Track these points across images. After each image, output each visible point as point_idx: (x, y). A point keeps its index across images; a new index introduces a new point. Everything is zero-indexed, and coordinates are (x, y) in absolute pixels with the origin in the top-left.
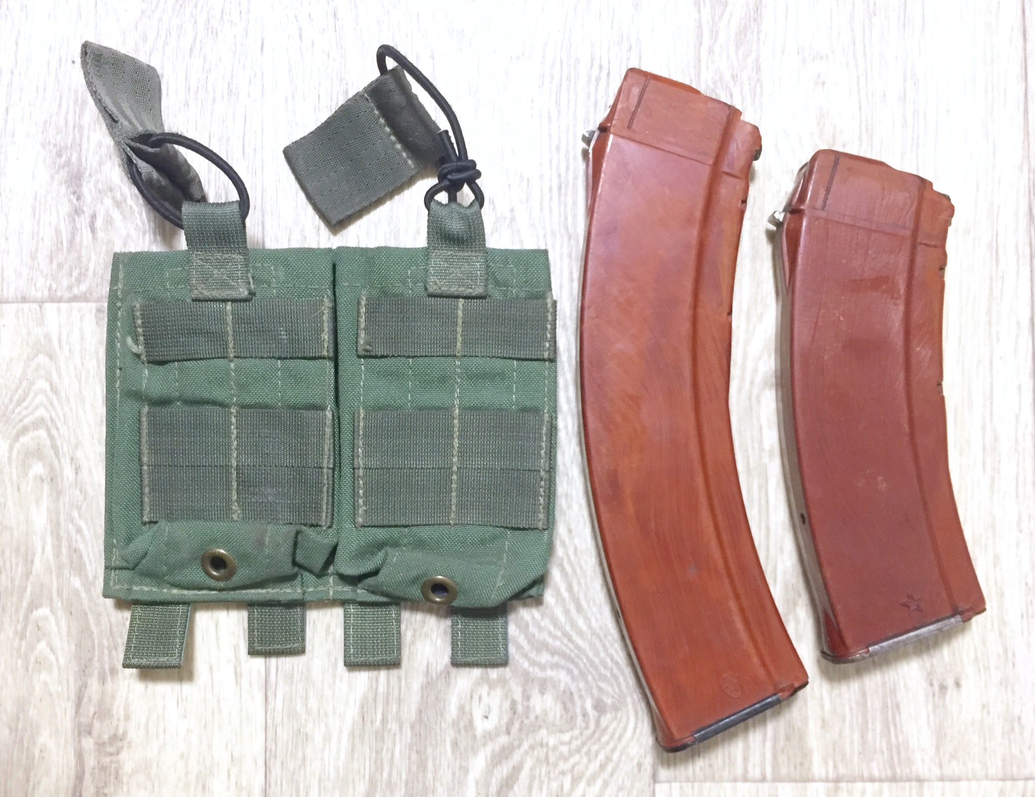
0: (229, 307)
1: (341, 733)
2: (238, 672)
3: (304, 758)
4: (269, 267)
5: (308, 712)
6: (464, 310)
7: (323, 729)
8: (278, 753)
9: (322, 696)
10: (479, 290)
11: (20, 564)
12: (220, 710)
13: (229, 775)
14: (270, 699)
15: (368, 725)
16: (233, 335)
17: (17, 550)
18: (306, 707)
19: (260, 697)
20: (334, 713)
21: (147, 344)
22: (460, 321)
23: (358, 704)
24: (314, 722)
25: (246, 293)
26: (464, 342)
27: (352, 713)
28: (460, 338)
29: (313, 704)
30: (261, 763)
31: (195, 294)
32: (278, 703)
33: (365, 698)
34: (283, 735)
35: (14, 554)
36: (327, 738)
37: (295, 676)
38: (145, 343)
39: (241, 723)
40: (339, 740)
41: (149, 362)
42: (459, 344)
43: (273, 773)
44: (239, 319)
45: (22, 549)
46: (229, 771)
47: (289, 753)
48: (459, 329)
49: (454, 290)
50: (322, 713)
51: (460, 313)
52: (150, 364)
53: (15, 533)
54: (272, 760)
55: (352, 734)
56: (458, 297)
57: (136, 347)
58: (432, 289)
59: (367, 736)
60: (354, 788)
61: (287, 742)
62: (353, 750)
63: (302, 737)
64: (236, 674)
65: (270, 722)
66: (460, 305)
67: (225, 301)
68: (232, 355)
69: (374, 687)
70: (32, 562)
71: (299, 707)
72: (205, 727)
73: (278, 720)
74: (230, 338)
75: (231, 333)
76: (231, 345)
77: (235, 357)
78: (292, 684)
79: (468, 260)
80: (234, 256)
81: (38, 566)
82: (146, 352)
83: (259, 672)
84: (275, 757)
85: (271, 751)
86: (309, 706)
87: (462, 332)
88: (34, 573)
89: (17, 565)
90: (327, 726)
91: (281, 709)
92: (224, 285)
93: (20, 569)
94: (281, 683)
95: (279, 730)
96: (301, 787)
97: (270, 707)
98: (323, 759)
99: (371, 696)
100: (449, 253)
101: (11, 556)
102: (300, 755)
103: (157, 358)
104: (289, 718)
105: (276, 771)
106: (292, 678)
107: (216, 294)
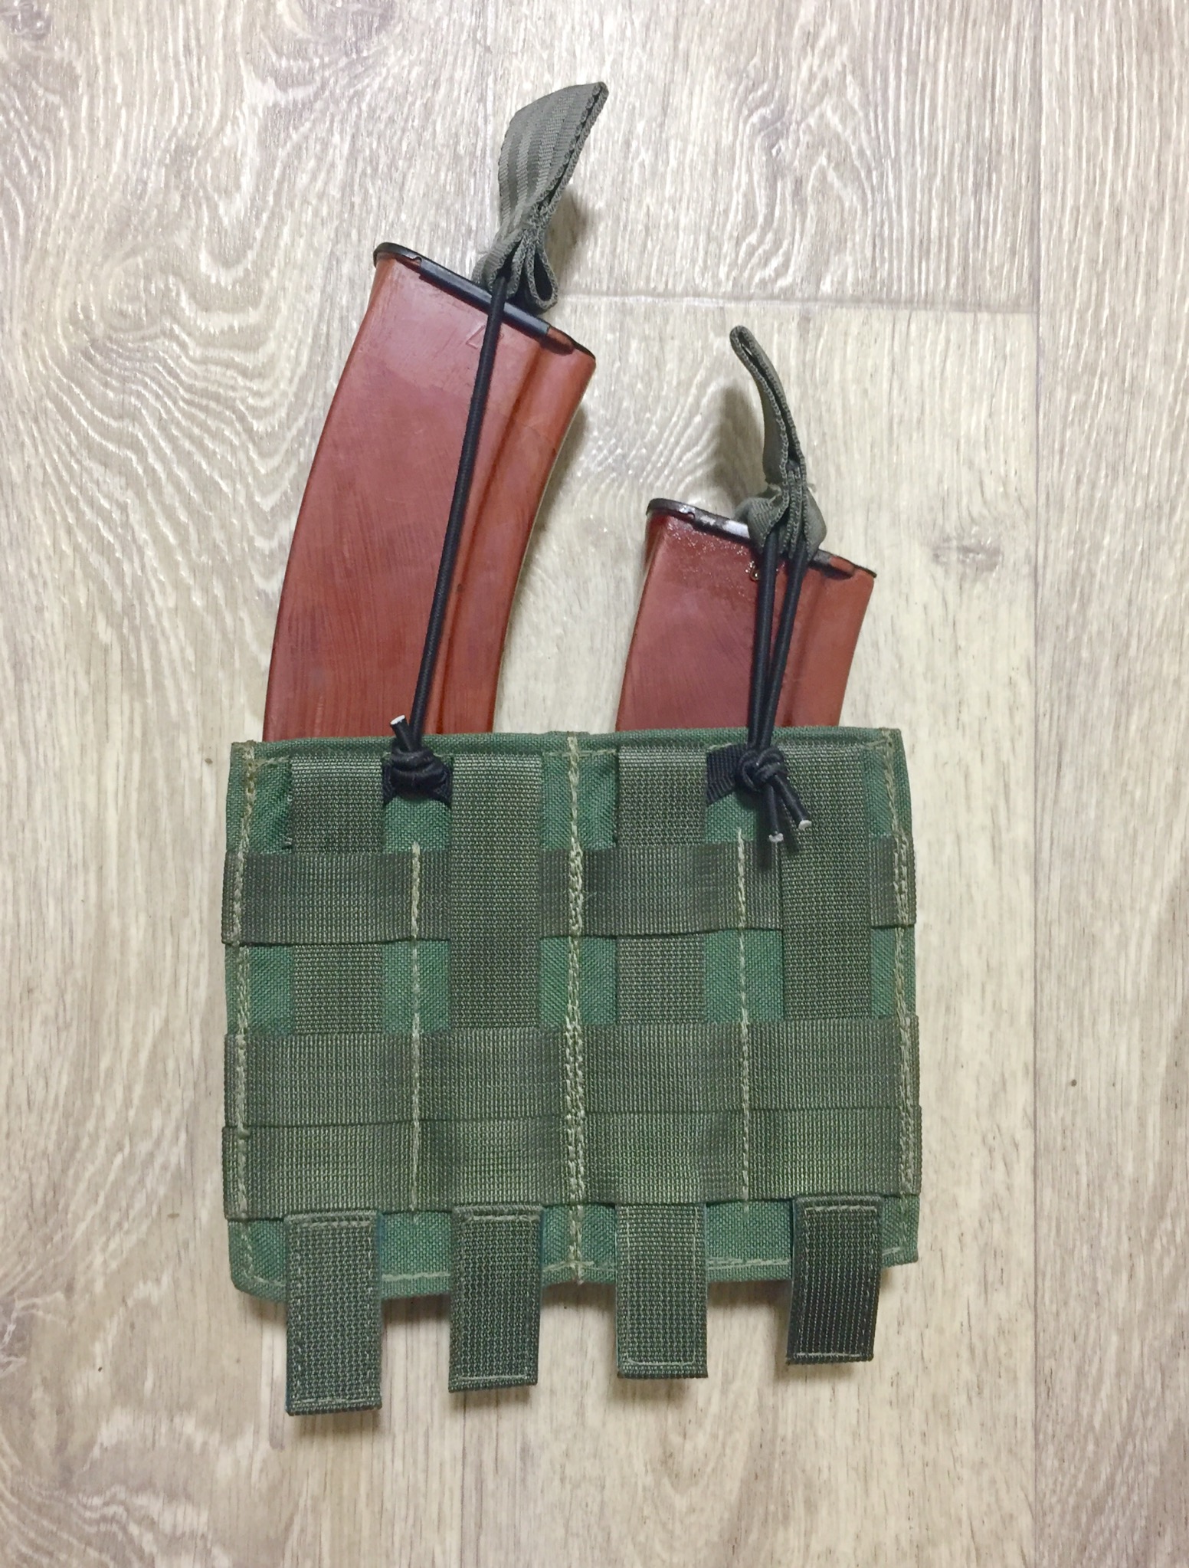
1: (1142, 935)
2: (997, 845)
3: (1090, 970)
5: (1096, 905)
7: (1117, 930)
8: (1053, 963)
9: (1115, 883)
12: (971, 897)
13: (984, 993)
14: (1042, 884)
15: (1181, 925)
18: (1093, 898)
19: (1026, 881)
20: (1132, 908)
23: (1166, 895)
24: (1104, 920)
27: (1157, 910)
29: (1104, 894)
30: (1029, 974)
32: (1053, 890)
33: (1176, 887)
34: (1061, 937)
36: (1122, 943)
37: (1077, 853)
39: (1001, 916)
40: (1140, 946)
46: (984, 986)
47: (1068, 963)
50: (1115, 906)
54: (1045, 972)
55: (1158, 938)
59: (1179, 941)
60: (1161, 1015)
61: (1067, 947)
62: (1159, 960)
63: (1087, 941)
64: (994, 847)
65: (1041, 917)
71: (1083, 898)
72: (950, 922)
73: (1054, 915)
78: (1072, 863)
83: (1026, 845)
84: (1049, 968)
85: (1043, 958)
86: (1097, 895)
90: (1122, 925)
91: (1056, 899)
94: (1057, 862)
95: (1055, 929)
96: (1086, 1012)
97: (1041, 896)
98: (1116, 973)
102: (1084, 964)
104: (1068, 912)
105: (1051, 987)
106: (1072, 856)
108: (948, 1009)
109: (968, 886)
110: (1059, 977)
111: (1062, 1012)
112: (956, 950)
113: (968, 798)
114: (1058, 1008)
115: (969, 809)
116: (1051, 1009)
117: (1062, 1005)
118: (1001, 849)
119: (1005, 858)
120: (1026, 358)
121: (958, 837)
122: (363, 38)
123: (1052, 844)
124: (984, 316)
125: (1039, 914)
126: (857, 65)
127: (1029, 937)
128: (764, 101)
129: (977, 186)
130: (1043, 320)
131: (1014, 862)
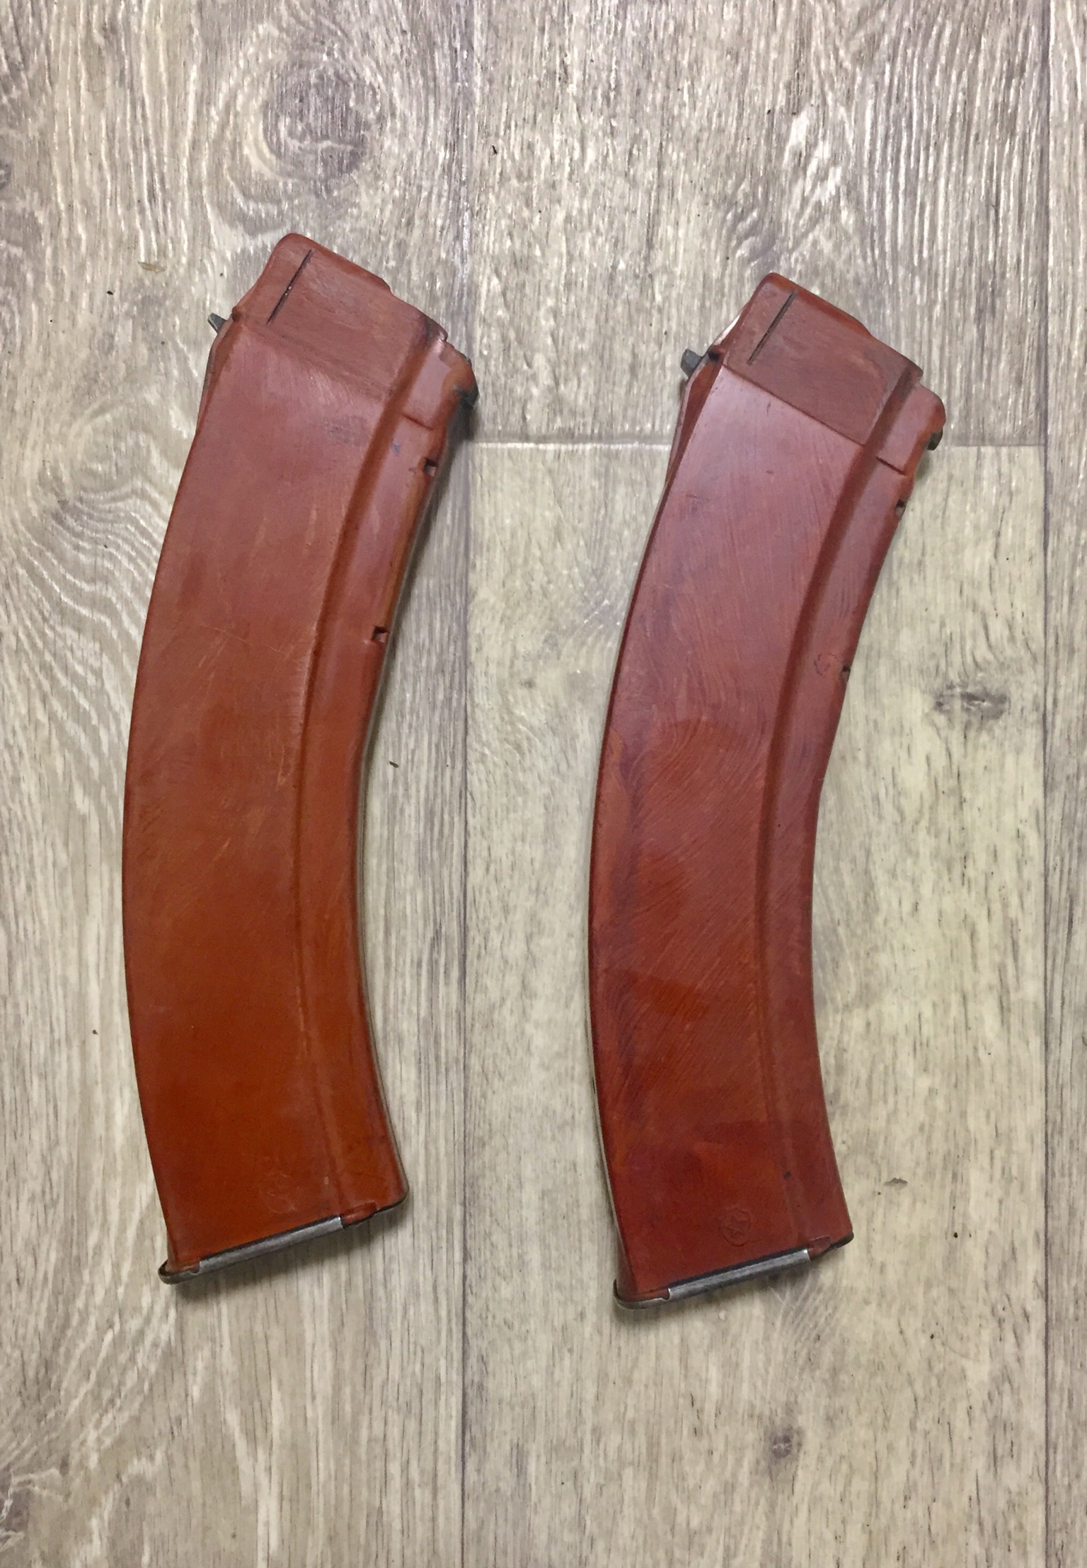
108: (955, 1176)
109: (976, 1049)
110: (1071, 1142)
111: (1074, 1178)
112: (963, 1115)
113: (974, 956)
114: (1070, 1175)
115: (975, 968)
116: (1063, 1175)
117: (1075, 1171)
118: (1009, 1010)
119: (1014, 1020)
120: (1035, 492)
121: (964, 998)
122: (333, 176)
123: (1063, 1003)
124: (988, 451)
126: (851, 187)
127: (1040, 1102)
128: (753, 230)
129: (980, 312)
130: (1052, 453)
131: (1023, 1023)
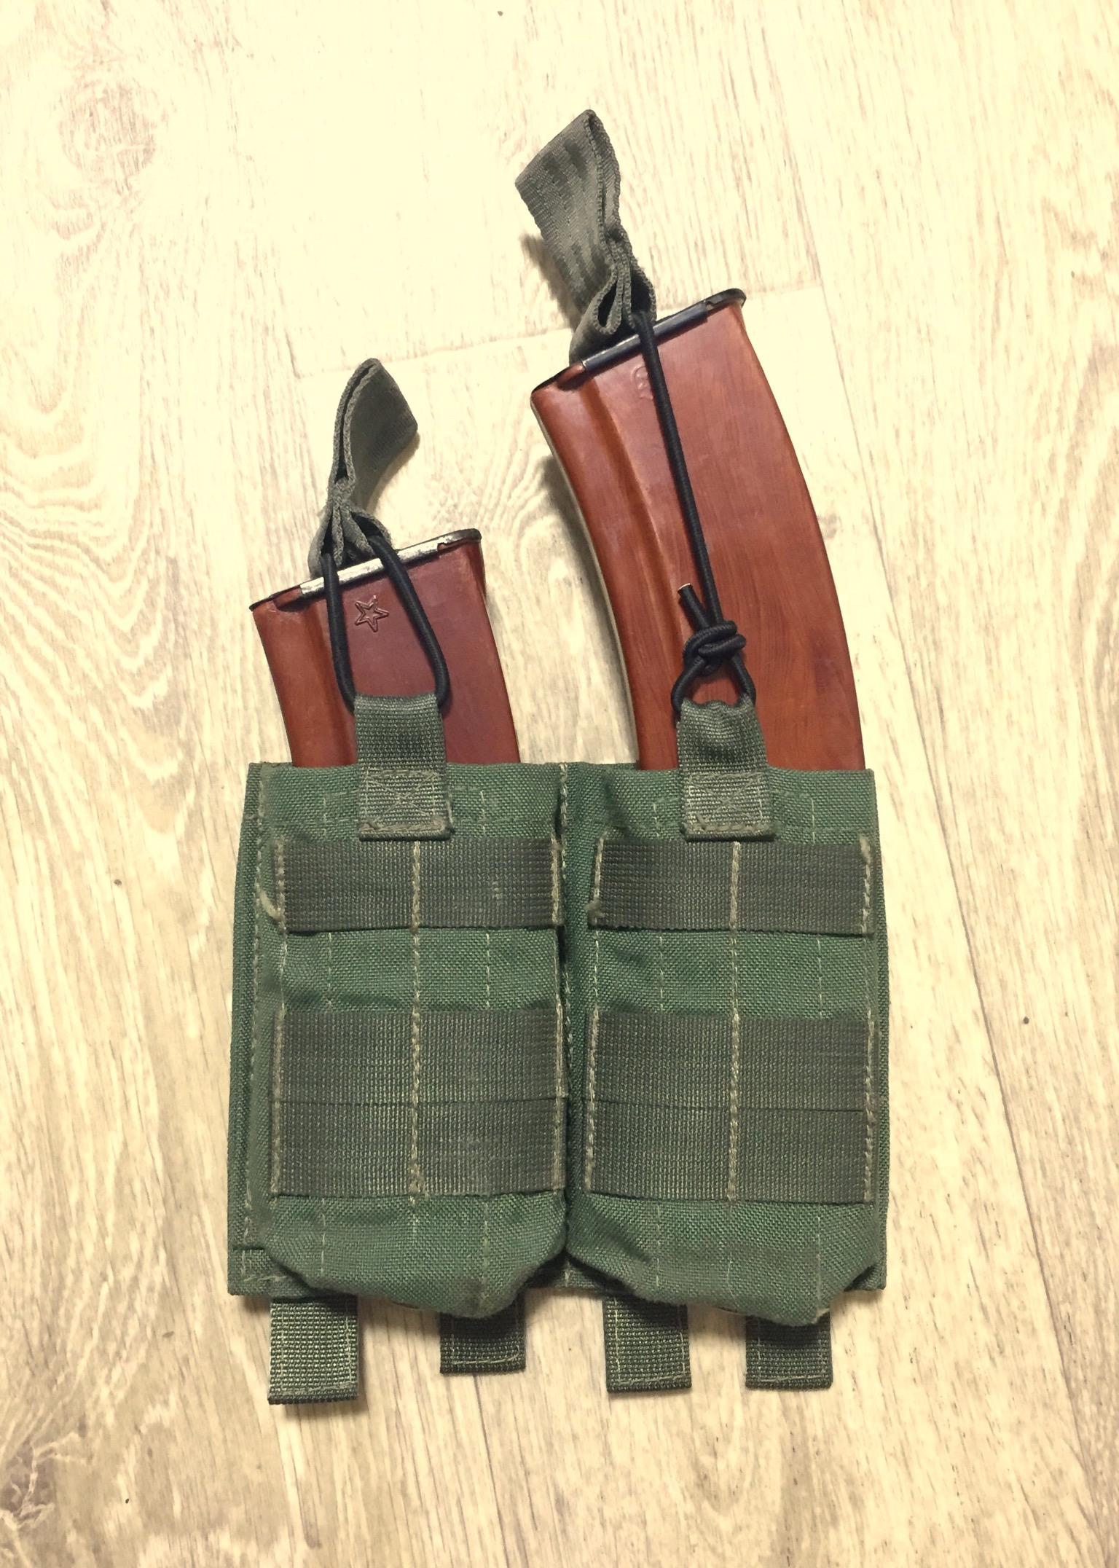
0: (416, 849)
1: (1060, 859)
2: (897, 801)
3: (1017, 905)
4: (478, 792)
5: (1009, 839)
6: (742, 860)
8: (978, 905)
9: (1022, 813)
10: (761, 828)
11: (562, 706)
13: (916, 948)
14: (950, 831)
15: (1097, 842)
16: (420, 893)
17: (553, 686)
18: (1004, 833)
19: (934, 829)
20: (1044, 836)
21: (289, 906)
22: (735, 878)
23: (1076, 816)
24: (1019, 852)
25: (443, 828)
26: (741, 909)
27: (1070, 830)
28: (734, 903)
29: (1012, 826)
30: (957, 922)
31: (366, 829)
32: (962, 834)
33: (1084, 805)
34: (980, 878)
35: (549, 692)
36: (1043, 871)
37: (978, 793)
38: (287, 904)
39: (917, 871)
41: (290, 932)
42: (734, 912)
43: (978, 934)
44: (431, 869)
45: (561, 684)
46: (914, 942)
47: (993, 902)
48: (734, 889)
49: (725, 829)
50: (1027, 837)
51: (735, 864)
52: (291, 936)
53: (547, 665)
54: (973, 916)
55: (1076, 860)
56: (732, 839)
57: (272, 907)
58: (694, 829)
59: (1098, 859)
60: (1098, 936)
61: (988, 887)
62: (1083, 881)
63: (1006, 876)
64: (894, 803)
65: (956, 863)
66: (735, 853)
67: (412, 840)
68: (416, 924)
69: (1093, 788)
70: (577, 698)
71: (994, 835)
73: (968, 858)
74: (415, 897)
75: (417, 888)
76: (416, 909)
77: (420, 926)
78: (975, 804)
79: (740, 783)
80: (425, 773)
81: (585, 704)
82: (287, 917)
83: (926, 796)
84: (976, 911)
85: (968, 903)
86: (1007, 830)
87: (739, 892)
88: (582, 714)
89: (557, 706)
91: (968, 842)
92: (408, 817)
93: (562, 713)
94: (960, 806)
95: (973, 872)
96: (1022, 947)
97: (952, 842)
98: (1044, 902)
99: (1091, 802)
100: (713, 775)
101: (545, 695)
102: (1009, 900)
103: (303, 927)
104: (982, 852)
105: (982, 931)
106: (974, 795)
107: (396, 830)
110: (988, 918)
114: (994, 949)
116: (986, 951)
117: (997, 945)
123: (951, 789)
125: (954, 861)
127: (949, 886)
131: (917, 814)
